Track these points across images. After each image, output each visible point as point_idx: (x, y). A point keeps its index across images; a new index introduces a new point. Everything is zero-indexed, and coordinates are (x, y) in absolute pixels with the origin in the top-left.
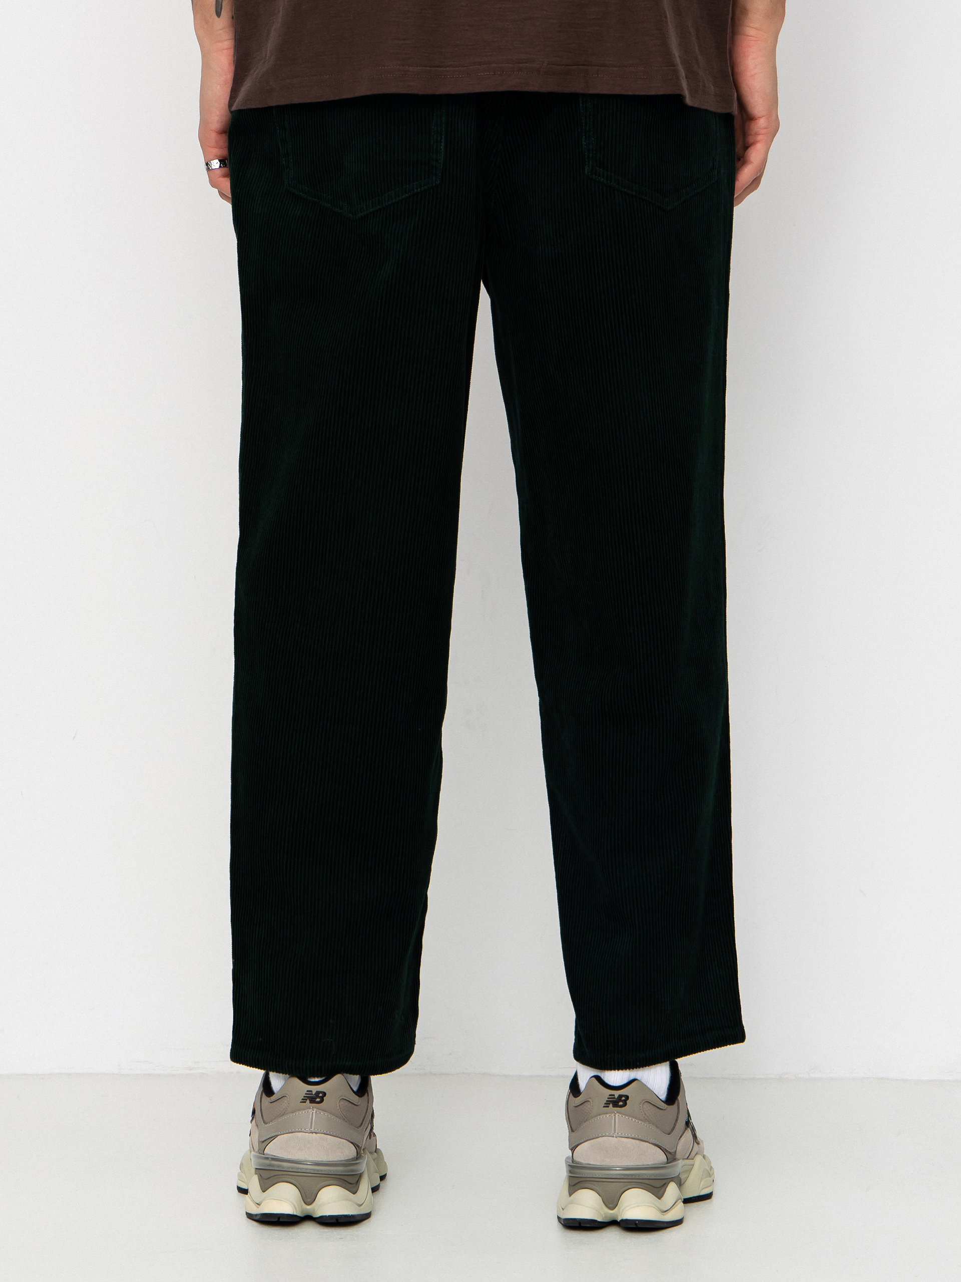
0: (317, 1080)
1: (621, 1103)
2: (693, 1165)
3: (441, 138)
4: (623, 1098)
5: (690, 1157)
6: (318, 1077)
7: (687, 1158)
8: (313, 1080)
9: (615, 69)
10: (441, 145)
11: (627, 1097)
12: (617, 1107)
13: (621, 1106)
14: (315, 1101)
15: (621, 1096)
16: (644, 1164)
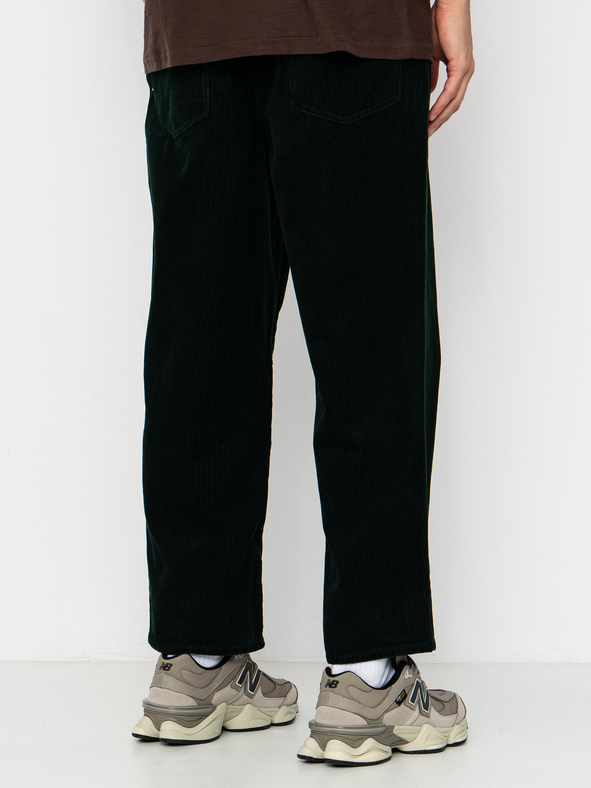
0: (171, 656)
1: (333, 686)
2: (421, 730)
3: (207, 88)
4: (335, 683)
5: (414, 724)
6: (172, 655)
7: (411, 725)
8: (169, 656)
9: (305, 38)
10: (207, 93)
11: (338, 682)
12: (331, 688)
13: (333, 687)
14: (165, 669)
15: (334, 681)
16: (344, 725)
